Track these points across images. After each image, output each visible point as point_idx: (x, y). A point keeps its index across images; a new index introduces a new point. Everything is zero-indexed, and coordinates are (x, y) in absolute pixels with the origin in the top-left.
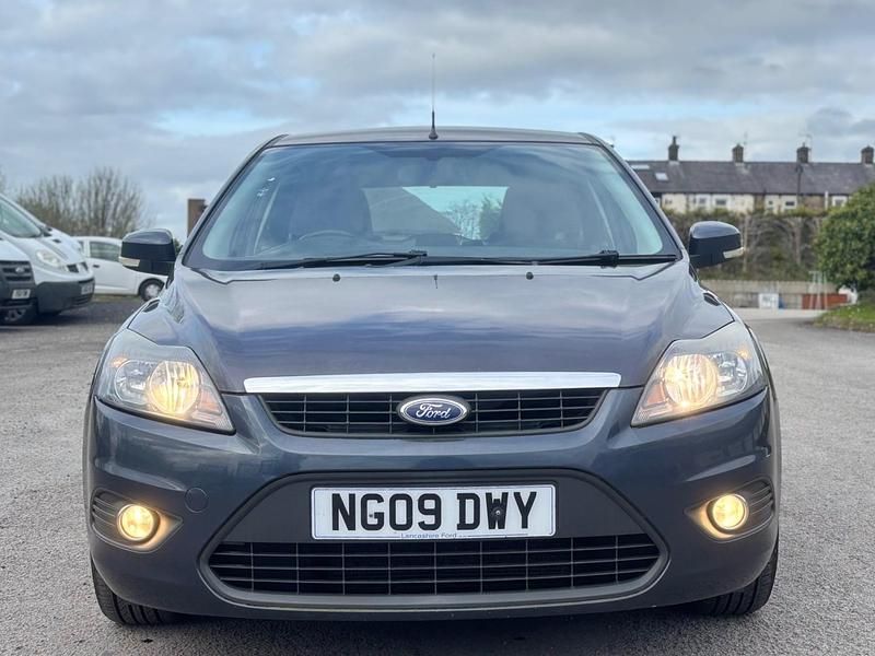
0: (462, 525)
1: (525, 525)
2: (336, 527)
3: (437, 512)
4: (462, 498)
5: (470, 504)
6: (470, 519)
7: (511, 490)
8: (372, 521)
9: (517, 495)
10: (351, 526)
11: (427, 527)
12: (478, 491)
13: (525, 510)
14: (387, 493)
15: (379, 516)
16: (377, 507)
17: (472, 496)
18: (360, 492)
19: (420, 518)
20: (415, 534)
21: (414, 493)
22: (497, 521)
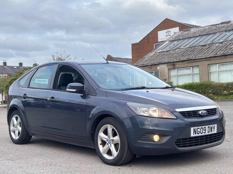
0: (208, 132)
1: (214, 131)
2: (194, 134)
3: (205, 130)
4: (208, 127)
5: (209, 128)
6: (209, 131)
8: (198, 133)
9: (213, 126)
10: (196, 134)
11: (204, 133)
12: (210, 126)
13: (214, 129)
14: (200, 127)
15: (199, 131)
16: (199, 130)
17: (209, 127)
18: (197, 128)
19: (204, 131)
20: (203, 134)
21: (203, 127)
22: (211, 131)
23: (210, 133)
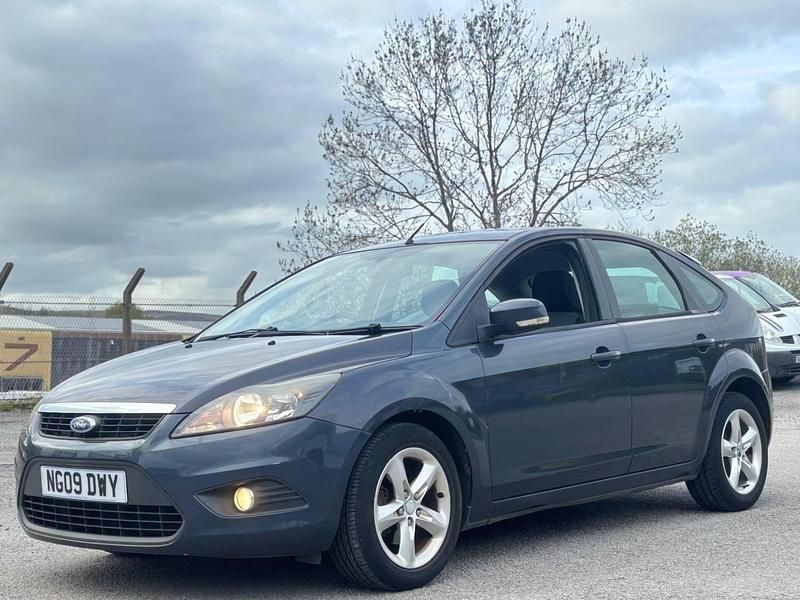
0: (90, 493)
1: (114, 496)
2: (49, 489)
3: (79, 484)
4: (89, 476)
5: (91, 479)
6: (92, 490)
7: (107, 473)
8: (60, 487)
9: (110, 476)
10: (53, 489)
11: (77, 492)
12: (95, 473)
13: (114, 486)
14: (63, 471)
15: (61, 483)
16: (61, 479)
17: (92, 476)
18: (55, 470)
19: (74, 486)
20: (73, 496)
21: (72, 472)
22: (103, 492)
23: (97, 498)
